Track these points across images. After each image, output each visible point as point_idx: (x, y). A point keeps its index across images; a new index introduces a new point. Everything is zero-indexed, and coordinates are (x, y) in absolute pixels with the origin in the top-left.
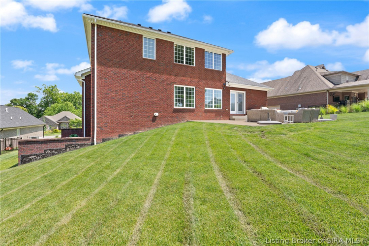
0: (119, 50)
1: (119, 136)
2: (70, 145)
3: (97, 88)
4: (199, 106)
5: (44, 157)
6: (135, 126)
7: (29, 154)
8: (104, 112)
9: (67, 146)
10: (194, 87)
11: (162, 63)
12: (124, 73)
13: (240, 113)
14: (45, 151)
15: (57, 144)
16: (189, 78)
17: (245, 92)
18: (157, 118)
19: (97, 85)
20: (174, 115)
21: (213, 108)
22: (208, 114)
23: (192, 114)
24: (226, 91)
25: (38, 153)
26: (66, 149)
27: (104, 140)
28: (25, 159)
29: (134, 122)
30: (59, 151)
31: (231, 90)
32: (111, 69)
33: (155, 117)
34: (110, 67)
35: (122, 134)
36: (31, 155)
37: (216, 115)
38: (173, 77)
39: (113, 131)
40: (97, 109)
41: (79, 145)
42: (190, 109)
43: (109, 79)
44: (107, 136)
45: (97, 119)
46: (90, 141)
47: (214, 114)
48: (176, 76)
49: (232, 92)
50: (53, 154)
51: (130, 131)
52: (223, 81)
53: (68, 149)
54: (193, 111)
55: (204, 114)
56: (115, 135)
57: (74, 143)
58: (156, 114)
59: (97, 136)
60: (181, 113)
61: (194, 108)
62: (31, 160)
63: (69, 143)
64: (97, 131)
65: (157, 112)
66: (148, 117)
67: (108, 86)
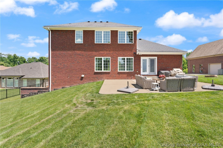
0: (62, 41)
1: (62, 88)
2: (40, 91)
3: (51, 63)
4: (113, 70)
5: (29, 96)
6: (71, 83)
7: (24, 94)
8: (55, 75)
9: (38, 92)
10: (110, 57)
11: (87, 44)
12: (65, 53)
13: (152, 73)
14: (30, 93)
15: (34, 90)
16: (106, 52)
17: (156, 57)
18: (84, 78)
19: (51, 61)
20: (94, 76)
21: (126, 71)
22: (121, 75)
23: (108, 75)
24: (138, 58)
25: (27, 94)
26: (38, 93)
27: (54, 90)
28: (23, 96)
29: (70, 80)
30: (35, 94)
31: (141, 57)
32: (58, 52)
33: (83, 77)
34: (58, 51)
35: (63, 87)
36: (25, 95)
37: (127, 76)
38: (94, 53)
39: (59, 85)
40: (51, 74)
41: (43, 91)
42: (106, 72)
43: (57, 57)
44: (56, 88)
45: (51, 79)
46: (48, 90)
47: (125, 75)
48: (96, 51)
49: (142, 58)
50: (33, 95)
51: (68, 85)
52: (134, 51)
53: (39, 93)
54: (109, 73)
55: (118, 75)
56: (60, 88)
57: (41, 90)
58: (83, 76)
59: (51, 88)
60: (100, 75)
61: (110, 71)
62: (25, 97)
63: (39, 90)
64: (51, 85)
65: (83, 74)
66: (78, 77)
67: (57, 61)
